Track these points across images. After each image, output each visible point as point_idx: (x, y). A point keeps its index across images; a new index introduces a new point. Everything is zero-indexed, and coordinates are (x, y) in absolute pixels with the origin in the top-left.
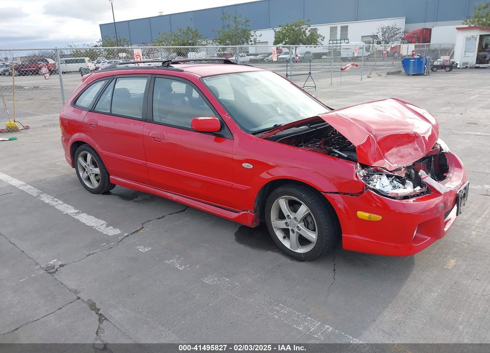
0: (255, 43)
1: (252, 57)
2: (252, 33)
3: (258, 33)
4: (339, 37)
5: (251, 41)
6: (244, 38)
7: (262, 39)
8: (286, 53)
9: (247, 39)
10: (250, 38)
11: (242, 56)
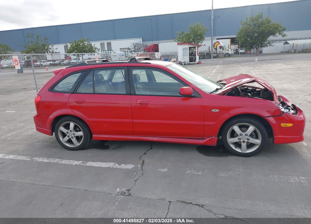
0: (53, 53)
1: (51, 62)
2: (50, 47)
3: (55, 46)
4: (106, 49)
5: (50, 52)
6: (45, 50)
7: (57, 51)
8: (75, 59)
9: (47, 51)
10: (49, 50)
11: (44, 62)
